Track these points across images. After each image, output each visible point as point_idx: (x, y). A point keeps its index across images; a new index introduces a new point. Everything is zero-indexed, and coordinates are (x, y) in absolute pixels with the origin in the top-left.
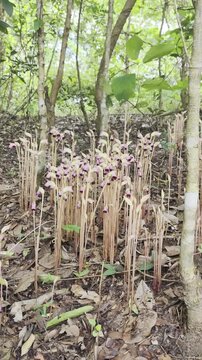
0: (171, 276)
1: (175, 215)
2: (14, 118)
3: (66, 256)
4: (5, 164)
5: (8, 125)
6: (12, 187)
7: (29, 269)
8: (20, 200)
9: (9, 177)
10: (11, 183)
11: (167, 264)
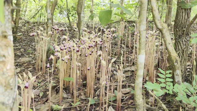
0: (125, 104)
1: (124, 73)
2: (28, 22)
3: (65, 96)
4: (24, 47)
5: (25, 26)
6: (30, 59)
7: (44, 103)
8: (36, 66)
9: (28, 54)
10: (29, 57)
11: (123, 97)
